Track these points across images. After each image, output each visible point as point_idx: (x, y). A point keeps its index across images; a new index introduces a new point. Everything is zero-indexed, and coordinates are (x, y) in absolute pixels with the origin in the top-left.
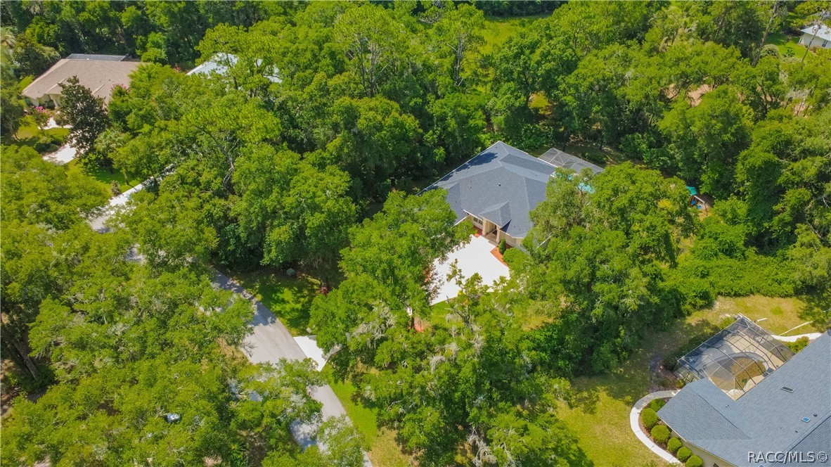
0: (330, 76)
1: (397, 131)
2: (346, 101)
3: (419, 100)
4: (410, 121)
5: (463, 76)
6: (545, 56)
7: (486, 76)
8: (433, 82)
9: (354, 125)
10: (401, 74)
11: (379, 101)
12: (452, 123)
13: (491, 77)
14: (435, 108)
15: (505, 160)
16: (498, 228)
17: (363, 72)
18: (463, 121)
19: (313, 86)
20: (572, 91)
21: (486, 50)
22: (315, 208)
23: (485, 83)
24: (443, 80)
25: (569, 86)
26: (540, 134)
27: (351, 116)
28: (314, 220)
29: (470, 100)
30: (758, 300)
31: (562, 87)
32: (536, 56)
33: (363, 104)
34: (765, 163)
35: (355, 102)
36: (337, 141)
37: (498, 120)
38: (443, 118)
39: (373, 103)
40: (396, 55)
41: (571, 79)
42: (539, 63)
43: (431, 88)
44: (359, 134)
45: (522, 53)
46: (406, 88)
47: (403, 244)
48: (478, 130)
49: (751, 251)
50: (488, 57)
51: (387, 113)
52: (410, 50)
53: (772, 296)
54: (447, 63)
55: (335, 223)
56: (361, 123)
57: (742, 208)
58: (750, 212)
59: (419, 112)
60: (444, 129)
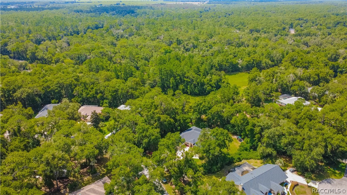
0: (155, 110)
1: (169, 122)
2: (158, 115)
3: (174, 116)
4: (172, 120)
5: (185, 111)
6: (203, 106)
7: (191, 111)
8: (177, 112)
9: (160, 120)
10: (170, 110)
11: (165, 116)
12: (182, 121)
13: (192, 111)
14: (178, 117)
15: (194, 130)
16: (192, 144)
17: (161, 110)
18: (184, 121)
19: (151, 112)
20: (210, 114)
21: (191, 105)
22: (153, 135)
23: (191, 113)
24: (180, 111)
25: (210, 113)
26: (205, 125)
27: (159, 118)
28: (153, 138)
29: (186, 116)
30: (252, 160)
31: (208, 113)
32: (201, 106)
33: (162, 116)
34: (251, 129)
35: (160, 115)
36: (156, 124)
37: (194, 121)
38: (180, 120)
39: (164, 116)
40: (169, 106)
41: (210, 111)
42: (202, 108)
43: (177, 113)
44: (161, 123)
45: (198, 105)
46: (171, 113)
47: (170, 142)
48: (188, 123)
49: (252, 150)
50: (191, 106)
51: (167, 118)
52: (172, 105)
53: (255, 159)
54: (181, 108)
55: (157, 139)
56: (161, 120)
57: (249, 140)
58: (250, 140)
59: (174, 118)
60: (180, 122)
